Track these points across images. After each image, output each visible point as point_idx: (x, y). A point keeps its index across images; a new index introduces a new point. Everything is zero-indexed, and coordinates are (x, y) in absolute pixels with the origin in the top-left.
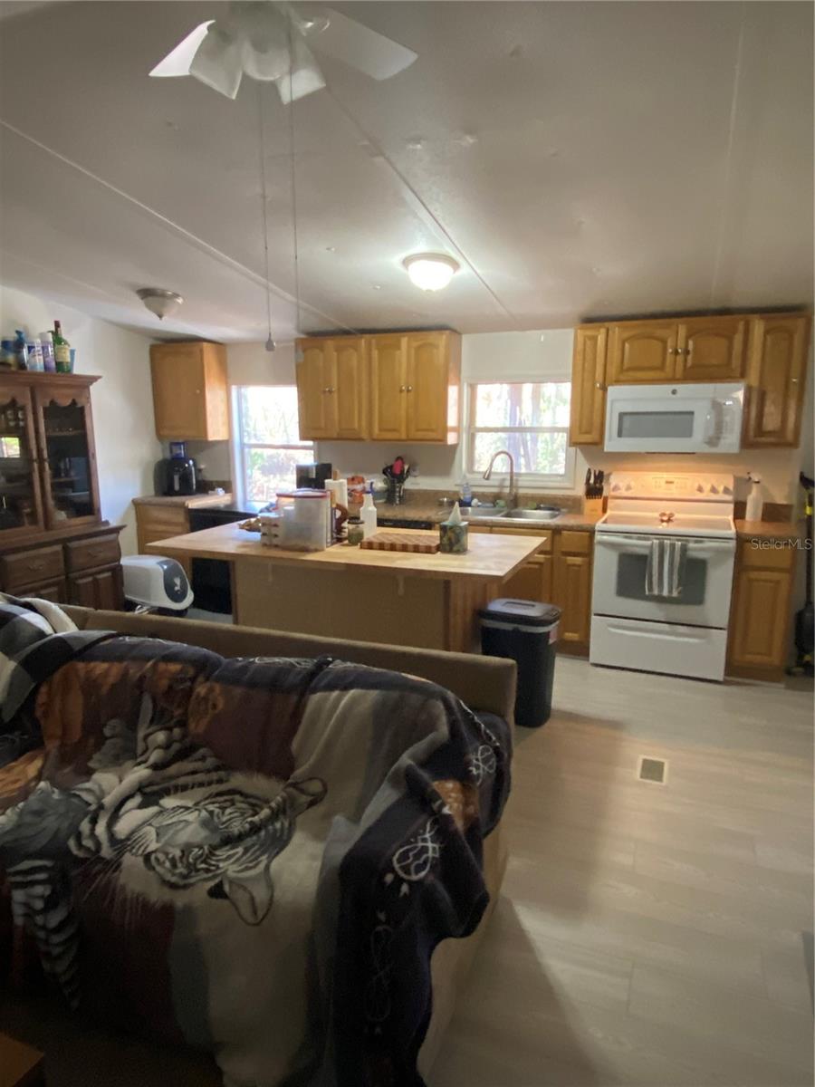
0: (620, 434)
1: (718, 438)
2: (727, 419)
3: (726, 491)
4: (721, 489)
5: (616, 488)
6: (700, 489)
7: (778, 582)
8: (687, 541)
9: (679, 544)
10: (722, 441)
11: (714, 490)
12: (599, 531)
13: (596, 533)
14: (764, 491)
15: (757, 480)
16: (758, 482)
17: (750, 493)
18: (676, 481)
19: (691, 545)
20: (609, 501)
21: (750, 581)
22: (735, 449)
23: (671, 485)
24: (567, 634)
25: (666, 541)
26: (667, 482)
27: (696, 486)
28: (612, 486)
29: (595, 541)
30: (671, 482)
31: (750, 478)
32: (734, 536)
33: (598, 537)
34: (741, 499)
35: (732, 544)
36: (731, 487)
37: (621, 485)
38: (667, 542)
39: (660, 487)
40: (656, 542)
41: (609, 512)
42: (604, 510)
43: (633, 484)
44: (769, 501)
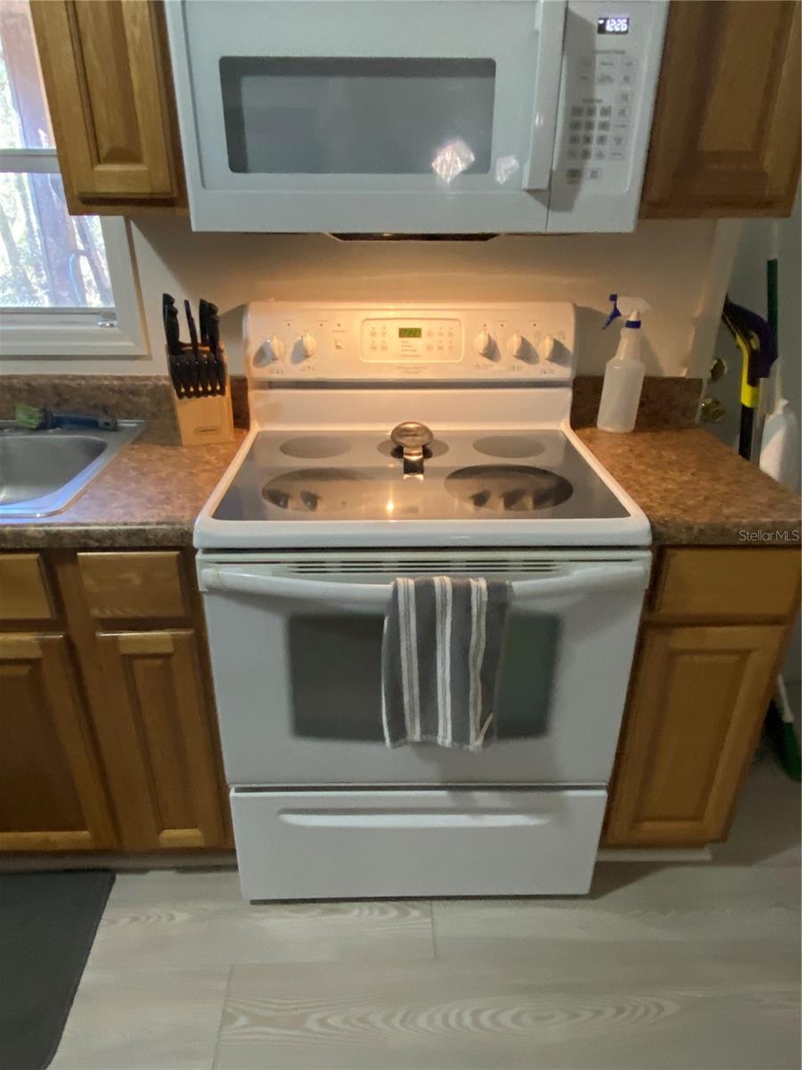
0: (238, 163)
1: (575, 175)
2: (604, 95)
3: (558, 353)
4: (544, 348)
5: (263, 355)
6: (491, 352)
7: (745, 653)
8: (501, 566)
9: (479, 584)
10: (588, 188)
11: (526, 353)
12: (208, 551)
13: (199, 556)
14: (644, 350)
15: (632, 318)
16: (636, 325)
17: (612, 353)
18: (424, 327)
19: (521, 585)
20: (252, 395)
21: (673, 655)
22: (624, 220)
23: (411, 341)
24: (168, 834)
25: (437, 580)
26: (404, 333)
27: (481, 342)
28: (253, 349)
29: (201, 588)
30: (415, 333)
31: (616, 313)
32: (647, 540)
33: (208, 573)
34: (589, 371)
35: (638, 566)
36: (569, 344)
37: (276, 344)
38: (442, 582)
39: (384, 348)
40: (407, 583)
41: (256, 428)
42: (241, 419)
43: (309, 341)
44: (653, 374)
